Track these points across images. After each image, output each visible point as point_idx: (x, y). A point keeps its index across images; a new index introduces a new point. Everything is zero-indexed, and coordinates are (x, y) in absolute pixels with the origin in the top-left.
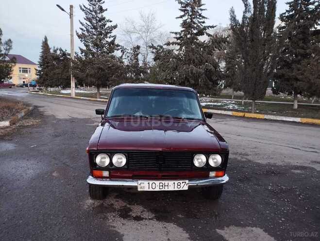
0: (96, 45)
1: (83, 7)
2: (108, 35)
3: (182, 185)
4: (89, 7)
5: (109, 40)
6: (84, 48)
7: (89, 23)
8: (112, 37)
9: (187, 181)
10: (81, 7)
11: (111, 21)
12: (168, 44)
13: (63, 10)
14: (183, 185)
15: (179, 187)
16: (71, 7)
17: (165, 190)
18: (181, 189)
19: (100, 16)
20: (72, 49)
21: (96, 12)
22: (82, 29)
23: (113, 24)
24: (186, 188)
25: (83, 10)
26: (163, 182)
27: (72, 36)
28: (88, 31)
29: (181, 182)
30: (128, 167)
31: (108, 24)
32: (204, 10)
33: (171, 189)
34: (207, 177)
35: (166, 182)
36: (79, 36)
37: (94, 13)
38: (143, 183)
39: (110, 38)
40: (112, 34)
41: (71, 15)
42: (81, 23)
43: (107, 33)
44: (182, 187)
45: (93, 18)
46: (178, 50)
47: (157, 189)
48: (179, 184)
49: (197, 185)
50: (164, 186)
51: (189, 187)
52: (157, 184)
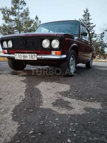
2: (91, 30)
9: (36, 54)
11: (93, 24)
14: (34, 57)
15: (32, 58)
17: (26, 59)
18: (33, 59)
19: (88, 22)
21: (86, 21)
23: (93, 25)
25: (80, 20)
26: (24, 54)
30: (13, 47)
33: (28, 59)
34: (50, 54)
37: (85, 21)
38: (17, 55)
40: (93, 30)
47: (22, 59)
48: (32, 56)
49: (42, 57)
50: (25, 57)
51: (37, 58)
52: (22, 56)
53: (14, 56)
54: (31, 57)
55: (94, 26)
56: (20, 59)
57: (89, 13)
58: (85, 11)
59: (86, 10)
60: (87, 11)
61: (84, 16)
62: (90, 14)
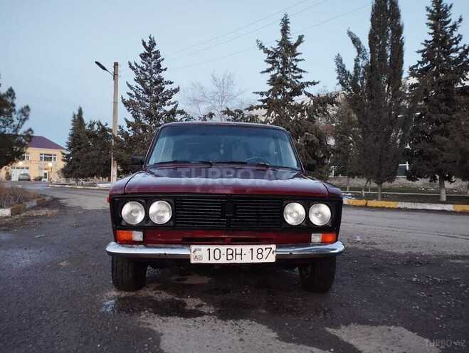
0: (149, 115)
1: (133, 65)
2: (167, 102)
3: (265, 253)
4: (141, 65)
5: (168, 108)
6: (132, 120)
7: (140, 86)
8: (172, 104)
9: (274, 247)
10: (130, 64)
11: (171, 83)
12: (251, 108)
13: (104, 68)
14: (267, 254)
15: (260, 256)
16: (116, 64)
17: (236, 262)
18: (263, 260)
19: (156, 76)
20: (115, 121)
21: (151, 71)
22: (130, 94)
23: (174, 87)
24: (272, 259)
25: (133, 69)
27: (115, 103)
28: (138, 97)
29: (263, 247)
30: (175, 223)
31: (167, 87)
32: (301, 60)
33: (247, 259)
34: (307, 242)
35: (238, 248)
36: (126, 104)
37: (147, 73)
38: (200, 250)
39: (169, 105)
40: (172, 100)
41: (115, 75)
42: (129, 86)
43: (166, 99)
44: (265, 257)
45: (146, 79)
46: (264, 116)
47: (223, 261)
48: (260, 251)
49: (290, 254)
50: (234, 254)
51: (276, 257)
52: (224, 252)
53: (189, 253)
55: (176, 91)
56: (213, 261)
57: (157, 52)
58: (147, 45)
59: (150, 42)
60: (153, 43)
61: (144, 56)
62: (162, 55)
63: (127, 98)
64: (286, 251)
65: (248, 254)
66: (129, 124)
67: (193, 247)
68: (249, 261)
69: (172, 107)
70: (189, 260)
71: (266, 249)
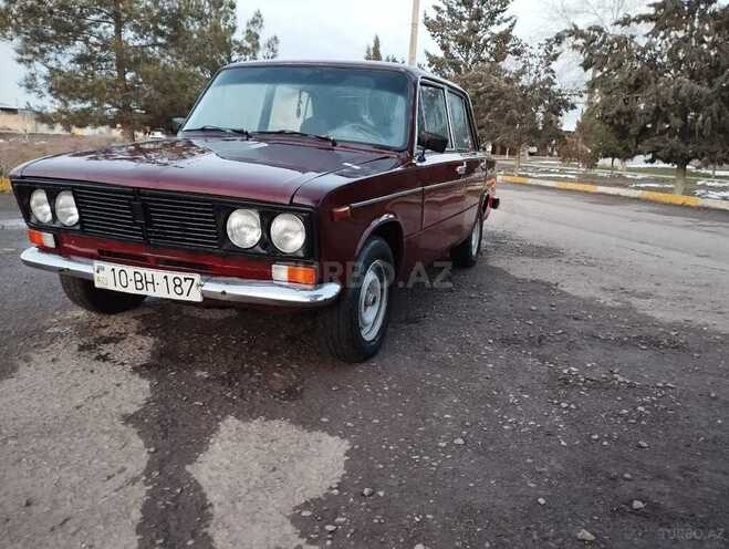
0: (464, 43)
2: (498, 18)
3: (186, 285)
5: (496, 29)
6: (440, 54)
8: (506, 21)
9: (197, 277)
12: (626, 22)
15: (178, 290)
17: (148, 294)
18: (184, 297)
20: (412, 58)
22: (437, 8)
24: (196, 297)
26: (142, 271)
27: (414, 25)
28: (451, 11)
29: (182, 276)
30: (83, 227)
33: (162, 292)
35: (148, 272)
36: (430, 25)
38: (104, 269)
39: (499, 23)
40: (506, 15)
44: (185, 291)
46: (647, 35)
47: (131, 290)
48: (177, 282)
49: (224, 293)
50: (143, 281)
51: (203, 295)
52: (131, 276)
53: (92, 271)
54: (171, 286)
56: (119, 288)
63: (433, 15)
64: (215, 287)
65: (161, 284)
66: (433, 60)
67: (97, 264)
68: (164, 295)
69: (504, 27)
70: (93, 282)
71: (185, 279)
